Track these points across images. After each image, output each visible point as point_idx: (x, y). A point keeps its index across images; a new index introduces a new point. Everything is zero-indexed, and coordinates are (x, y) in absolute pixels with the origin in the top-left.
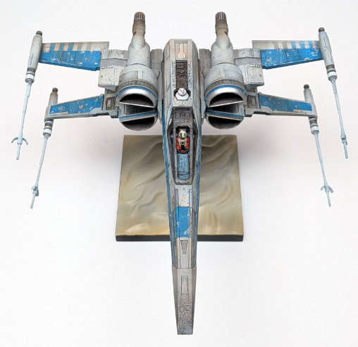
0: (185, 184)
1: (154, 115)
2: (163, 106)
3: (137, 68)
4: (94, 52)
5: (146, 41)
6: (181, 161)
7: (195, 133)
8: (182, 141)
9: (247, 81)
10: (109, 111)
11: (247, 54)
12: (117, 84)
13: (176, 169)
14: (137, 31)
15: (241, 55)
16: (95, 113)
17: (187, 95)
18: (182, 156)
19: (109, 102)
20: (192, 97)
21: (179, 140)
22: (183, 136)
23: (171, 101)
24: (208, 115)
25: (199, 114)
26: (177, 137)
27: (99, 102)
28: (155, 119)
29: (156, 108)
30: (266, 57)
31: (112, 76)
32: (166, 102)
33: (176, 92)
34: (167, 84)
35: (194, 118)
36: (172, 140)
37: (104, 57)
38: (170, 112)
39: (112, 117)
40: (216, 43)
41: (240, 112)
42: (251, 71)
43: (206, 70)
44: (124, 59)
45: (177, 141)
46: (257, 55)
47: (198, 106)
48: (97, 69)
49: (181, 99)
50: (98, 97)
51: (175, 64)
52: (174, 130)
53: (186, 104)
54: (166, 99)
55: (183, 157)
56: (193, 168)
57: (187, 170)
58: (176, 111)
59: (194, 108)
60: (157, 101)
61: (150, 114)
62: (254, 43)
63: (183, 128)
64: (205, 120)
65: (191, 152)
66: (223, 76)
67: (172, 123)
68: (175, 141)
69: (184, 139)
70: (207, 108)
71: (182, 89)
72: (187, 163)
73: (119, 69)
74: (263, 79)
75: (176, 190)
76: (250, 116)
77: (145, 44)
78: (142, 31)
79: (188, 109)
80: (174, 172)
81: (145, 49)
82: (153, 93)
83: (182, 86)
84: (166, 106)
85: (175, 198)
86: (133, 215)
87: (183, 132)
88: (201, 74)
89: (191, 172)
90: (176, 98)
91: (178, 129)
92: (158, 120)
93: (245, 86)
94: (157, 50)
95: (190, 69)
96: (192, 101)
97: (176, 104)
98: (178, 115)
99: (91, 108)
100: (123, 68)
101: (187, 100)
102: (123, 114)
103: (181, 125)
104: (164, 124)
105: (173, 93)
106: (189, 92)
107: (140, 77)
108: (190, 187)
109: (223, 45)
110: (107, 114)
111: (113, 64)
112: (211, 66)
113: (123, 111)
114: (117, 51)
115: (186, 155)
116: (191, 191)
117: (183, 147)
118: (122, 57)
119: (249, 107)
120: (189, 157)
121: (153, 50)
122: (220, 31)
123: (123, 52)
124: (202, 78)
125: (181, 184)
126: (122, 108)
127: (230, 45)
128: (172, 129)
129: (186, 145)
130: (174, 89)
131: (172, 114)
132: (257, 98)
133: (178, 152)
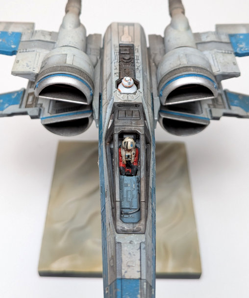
0: (134, 232)
1: (88, 116)
2: (100, 103)
3: (65, 51)
4: (13, 33)
5: (82, 22)
6: (125, 189)
7: (147, 142)
8: (128, 154)
9: (217, 69)
10: (29, 110)
11: (212, 38)
12: (37, 71)
13: (118, 204)
14: (71, 9)
15: (204, 39)
16: (10, 112)
17: (135, 87)
18: (127, 179)
19: (31, 98)
20: (141, 89)
21: (123, 153)
22: (129, 147)
23: (111, 95)
24: (163, 116)
25: (151, 114)
26: (120, 147)
27: (17, 98)
28: (90, 121)
29: (91, 105)
30: (237, 43)
31: (32, 61)
32: (104, 97)
33: (118, 83)
34: (106, 72)
35: (145, 119)
36: (112, 152)
37: (24, 38)
38: (109, 111)
39: (33, 117)
40: (172, 25)
41: (204, 113)
42: (221, 58)
43: (158, 58)
44: (51, 41)
45: (120, 153)
46: (225, 39)
47: (150, 103)
48: (14, 53)
49: (126, 93)
50: (17, 92)
51: (118, 49)
52: (116, 137)
53: (134, 99)
54: (104, 93)
55: (130, 181)
56: (147, 201)
57: (135, 205)
58: (118, 108)
59: (145, 105)
60: (92, 95)
61: (83, 113)
62: (218, 27)
63: (129, 133)
64: (158, 123)
65: (142, 174)
66: (184, 62)
67: (113, 126)
68: (116, 155)
69: (130, 150)
70: (162, 106)
71: (128, 78)
72: (135, 193)
73: (43, 53)
74: (238, 68)
75: (117, 244)
76: (218, 119)
77: (79, 24)
78: (76, 10)
79: (136, 105)
80: (114, 208)
81: (79, 30)
82: (86, 84)
83: (128, 75)
84: (104, 102)
85: (114, 258)
86: (61, 244)
87: (129, 140)
88: (152, 63)
89: (143, 209)
90: (120, 91)
91: (122, 136)
92: (94, 122)
93: (215, 77)
94: (95, 35)
95: (138, 54)
96: (142, 95)
97: (119, 98)
98: (121, 114)
99: (7, 105)
100: (48, 52)
101: (135, 93)
102: (46, 114)
103: (127, 129)
104: (100, 128)
105: (114, 84)
106: (137, 84)
107: (69, 62)
108: (142, 238)
109: (181, 27)
110: (25, 113)
111: (35, 46)
112: (165, 51)
113: (46, 110)
114: (43, 33)
115: (134, 178)
116: (143, 246)
117: (128, 164)
118: (48, 39)
119: (215, 107)
120: (139, 181)
121: (90, 36)
122: (174, 11)
123: (51, 34)
124: (153, 68)
125: (126, 232)
126: (46, 106)
127: (188, 28)
128: (112, 136)
129: (133, 160)
130: (116, 78)
131: (113, 112)
132: (224, 96)
133: (121, 174)
